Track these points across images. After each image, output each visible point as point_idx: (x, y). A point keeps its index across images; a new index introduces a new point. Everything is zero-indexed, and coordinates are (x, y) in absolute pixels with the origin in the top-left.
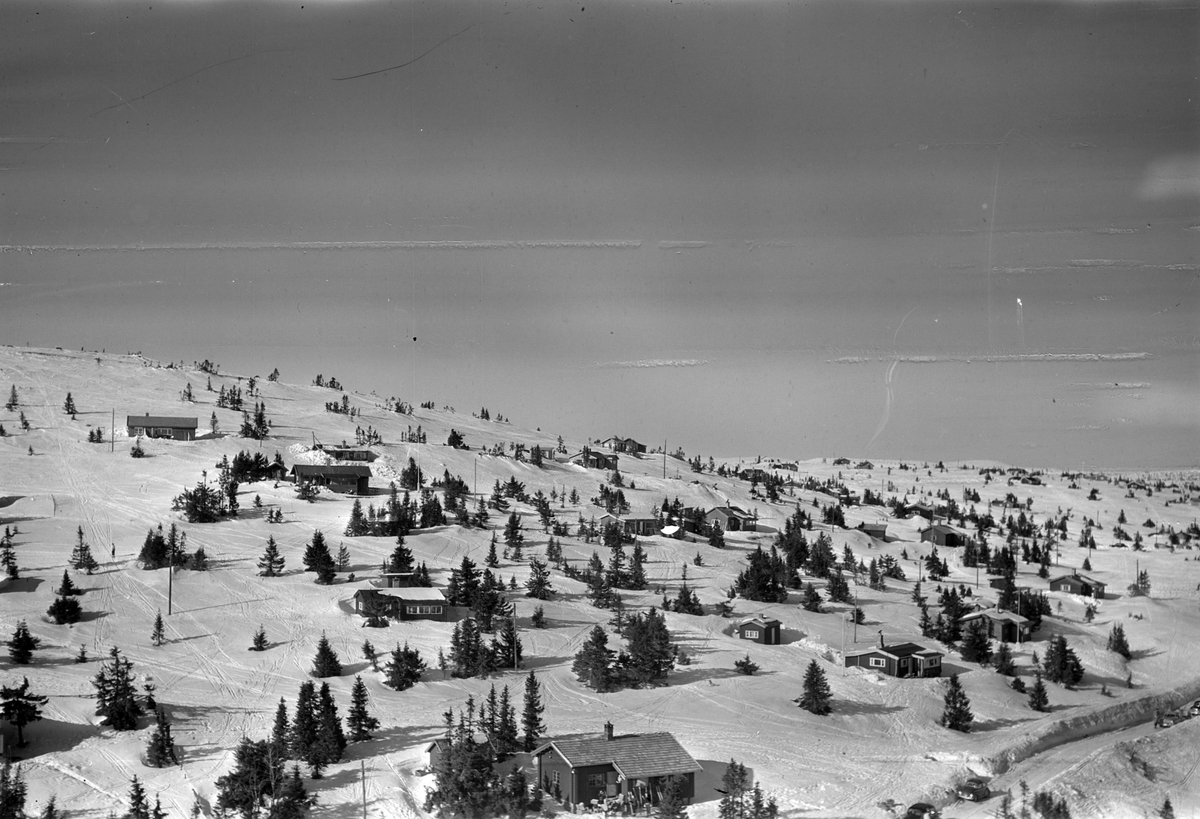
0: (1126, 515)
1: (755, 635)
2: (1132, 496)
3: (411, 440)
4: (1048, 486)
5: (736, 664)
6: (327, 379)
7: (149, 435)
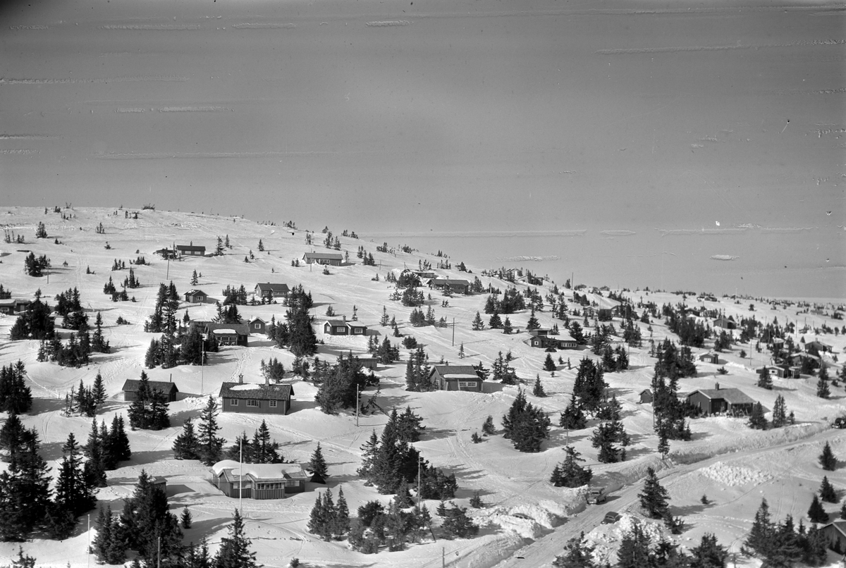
0: (778, 320)
1: (709, 360)
2: (775, 308)
3: (442, 268)
4: (722, 302)
5: (718, 370)
6: (349, 233)
7: (318, 262)
